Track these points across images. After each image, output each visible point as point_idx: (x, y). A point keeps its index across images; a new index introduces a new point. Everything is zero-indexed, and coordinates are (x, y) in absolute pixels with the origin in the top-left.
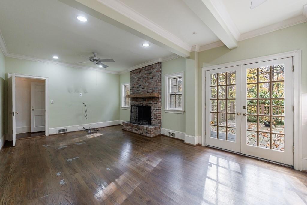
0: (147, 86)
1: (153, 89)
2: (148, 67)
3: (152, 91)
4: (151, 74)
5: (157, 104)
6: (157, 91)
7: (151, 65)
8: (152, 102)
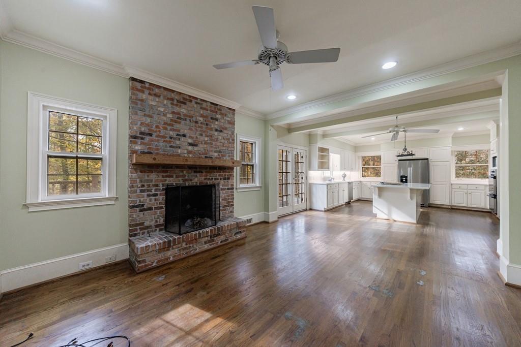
0: (206, 143)
1: (220, 152)
2: (209, 104)
3: (219, 155)
4: (216, 123)
5: (229, 179)
6: (229, 156)
7: (217, 105)
8: (219, 175)
